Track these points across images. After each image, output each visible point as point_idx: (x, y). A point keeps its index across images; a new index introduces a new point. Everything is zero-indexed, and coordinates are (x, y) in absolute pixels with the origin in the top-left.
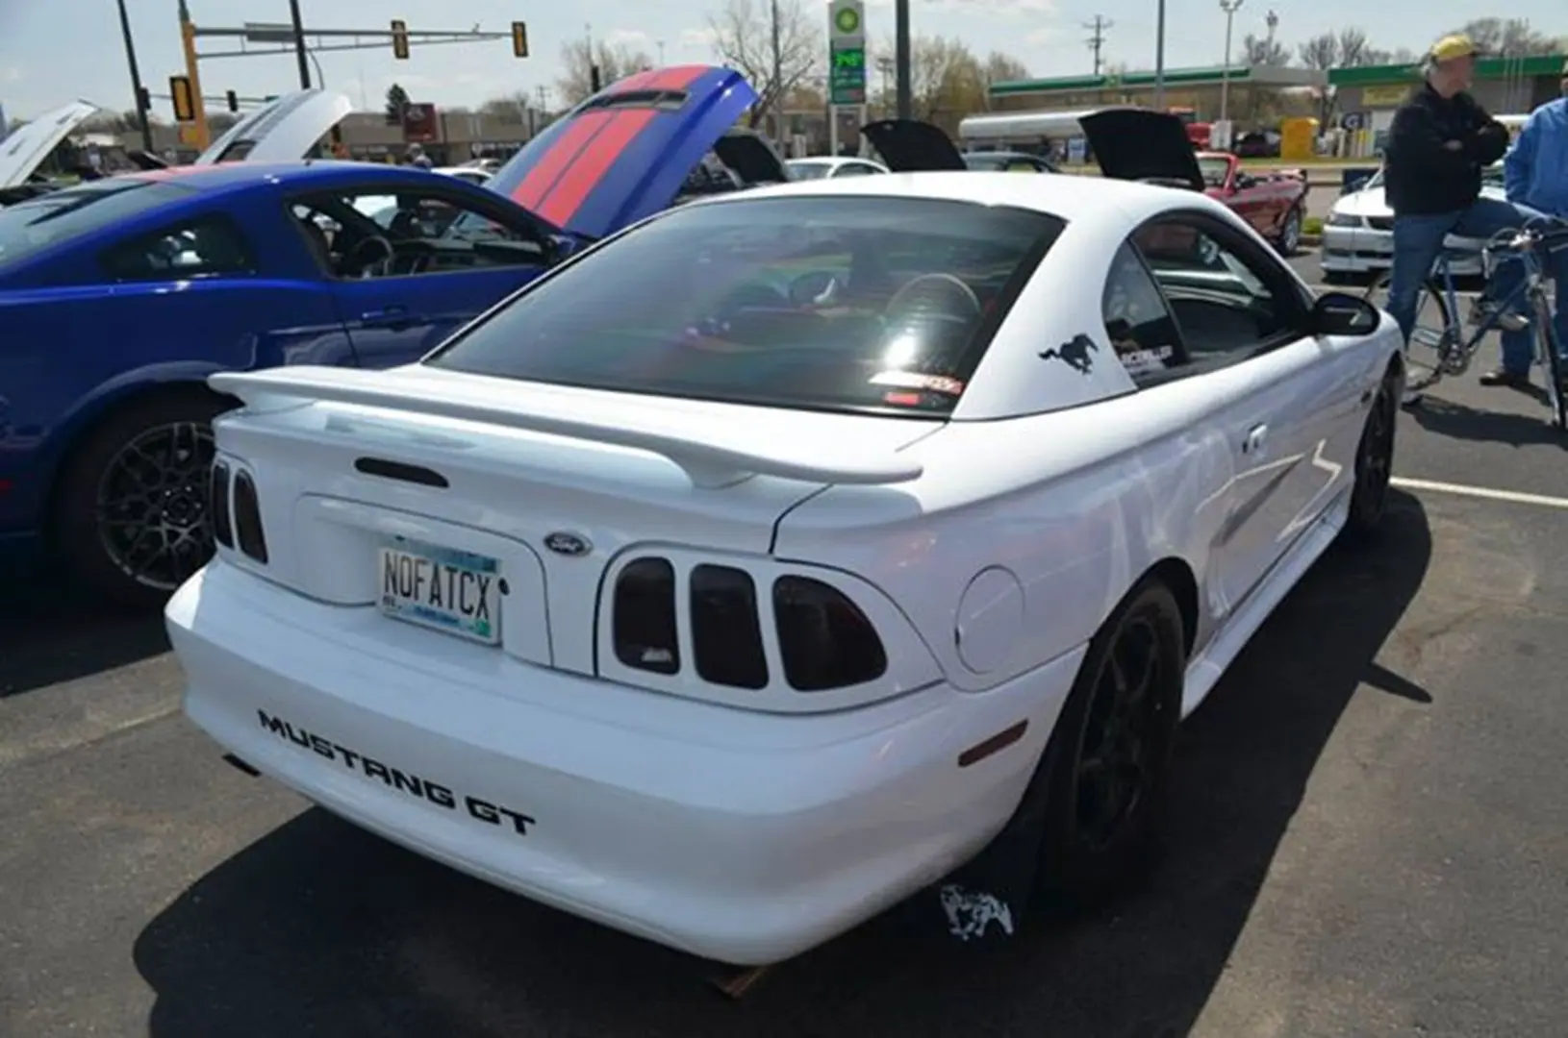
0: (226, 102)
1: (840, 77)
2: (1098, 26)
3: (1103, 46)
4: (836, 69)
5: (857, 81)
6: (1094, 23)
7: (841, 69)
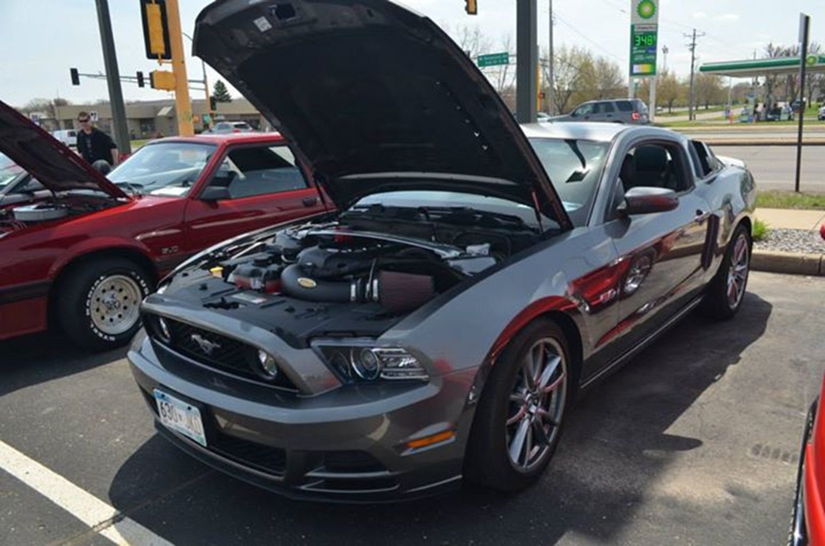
0: (136, 80)
1: (640, 54)
2: (694, 35)
3: (696, 47)
4: (635, 48)
5: (651, 57)
6: (692, 34)
7: (639, 49)
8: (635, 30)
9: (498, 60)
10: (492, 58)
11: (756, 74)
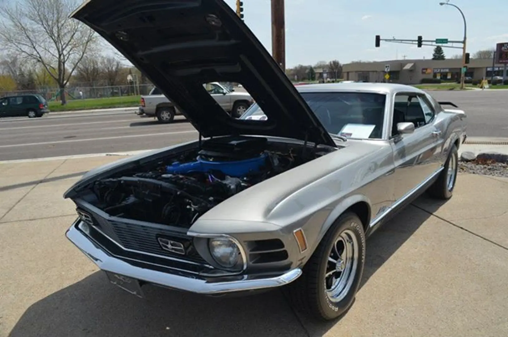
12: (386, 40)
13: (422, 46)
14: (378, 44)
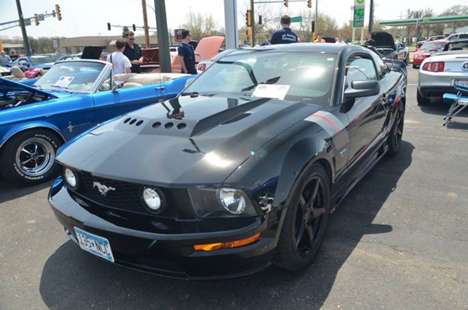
0: (132, 28)
1: (358, 18)
4: (356, 16)
5: (361, 19)
7: (357, 16)
8: (356, 8)
9: (297, 20)
10: (294, 19)
11: (403, 25)
12: (114, 26)
13: (136, 31)
14: (109, 29)
